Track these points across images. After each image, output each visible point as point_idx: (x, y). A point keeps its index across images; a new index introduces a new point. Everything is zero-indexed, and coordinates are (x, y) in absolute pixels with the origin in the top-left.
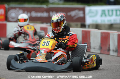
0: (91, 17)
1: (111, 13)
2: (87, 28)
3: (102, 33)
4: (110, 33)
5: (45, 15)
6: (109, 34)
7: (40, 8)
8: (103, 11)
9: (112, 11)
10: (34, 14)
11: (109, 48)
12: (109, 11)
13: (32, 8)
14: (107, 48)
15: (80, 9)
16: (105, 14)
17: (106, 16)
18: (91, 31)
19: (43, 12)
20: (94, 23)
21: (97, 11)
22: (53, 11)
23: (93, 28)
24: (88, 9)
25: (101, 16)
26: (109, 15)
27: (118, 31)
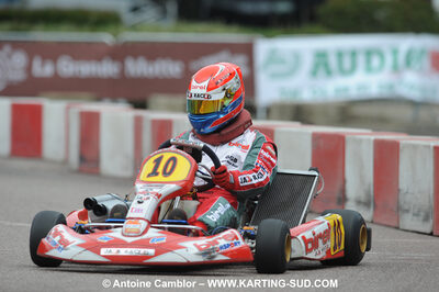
1: (347, 63)
2: (262, 119)
3: (316, 137)
4: (347, 137)
5: (107, 69)
6: (341, 139)
7: (89, 44)
8: (321, 56)
9: (354, 54)
10: (67, 67)
11: (343, 190)
12: (340, 55)
13: (61, 44)
14: (337, 193)
15: (234, 49)
16: (326, 65)
17: (329, 73)
18: (277, 129)
19: (99, 58)
20: (289, 99)
21: (297, 57)
22: (135, 56)
23: (282, 118)
24: (265, 47)
25: (314, 73)
26: (343, 72)
27: (376, 130)
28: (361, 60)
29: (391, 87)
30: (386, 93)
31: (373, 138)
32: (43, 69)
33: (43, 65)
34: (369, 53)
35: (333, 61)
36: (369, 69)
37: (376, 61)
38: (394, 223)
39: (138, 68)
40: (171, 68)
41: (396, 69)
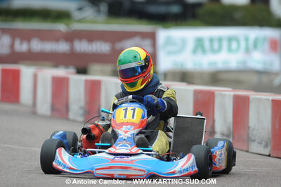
0: (169, 53)
1: (216, 46)
4: (216, 93)
5: (63, 47)
6: (212, 94)
7: (50, 31)
8: (199, 41)
9: (220, 40)
10: (37, 46)
11: (213, 127)
12: (211, 40)
13: (33, 31)
14: (209, 129)
15: (144, 35)
16: (203, 47)
17: (204, 51)
19: (57, 40)
20: (178, 68)
21: (184, 41)
23: (174, 80)
24: (163, 34)
25: (195, 51)
26: (213, 51)
27: (234, 88)
28: (225, 44)
29: (245, 63)
30: (241, 67)
31: (232, 93)
32: (21, 47)
33: (21, 44)
34: (230, 39)
35: (207, 44)
36: (230, 50)
37: (234, 45)
38: (245, 148)
39: (82, 46)
40: (103, 47)
41: (247, 51)
